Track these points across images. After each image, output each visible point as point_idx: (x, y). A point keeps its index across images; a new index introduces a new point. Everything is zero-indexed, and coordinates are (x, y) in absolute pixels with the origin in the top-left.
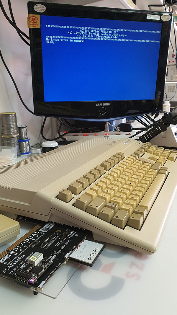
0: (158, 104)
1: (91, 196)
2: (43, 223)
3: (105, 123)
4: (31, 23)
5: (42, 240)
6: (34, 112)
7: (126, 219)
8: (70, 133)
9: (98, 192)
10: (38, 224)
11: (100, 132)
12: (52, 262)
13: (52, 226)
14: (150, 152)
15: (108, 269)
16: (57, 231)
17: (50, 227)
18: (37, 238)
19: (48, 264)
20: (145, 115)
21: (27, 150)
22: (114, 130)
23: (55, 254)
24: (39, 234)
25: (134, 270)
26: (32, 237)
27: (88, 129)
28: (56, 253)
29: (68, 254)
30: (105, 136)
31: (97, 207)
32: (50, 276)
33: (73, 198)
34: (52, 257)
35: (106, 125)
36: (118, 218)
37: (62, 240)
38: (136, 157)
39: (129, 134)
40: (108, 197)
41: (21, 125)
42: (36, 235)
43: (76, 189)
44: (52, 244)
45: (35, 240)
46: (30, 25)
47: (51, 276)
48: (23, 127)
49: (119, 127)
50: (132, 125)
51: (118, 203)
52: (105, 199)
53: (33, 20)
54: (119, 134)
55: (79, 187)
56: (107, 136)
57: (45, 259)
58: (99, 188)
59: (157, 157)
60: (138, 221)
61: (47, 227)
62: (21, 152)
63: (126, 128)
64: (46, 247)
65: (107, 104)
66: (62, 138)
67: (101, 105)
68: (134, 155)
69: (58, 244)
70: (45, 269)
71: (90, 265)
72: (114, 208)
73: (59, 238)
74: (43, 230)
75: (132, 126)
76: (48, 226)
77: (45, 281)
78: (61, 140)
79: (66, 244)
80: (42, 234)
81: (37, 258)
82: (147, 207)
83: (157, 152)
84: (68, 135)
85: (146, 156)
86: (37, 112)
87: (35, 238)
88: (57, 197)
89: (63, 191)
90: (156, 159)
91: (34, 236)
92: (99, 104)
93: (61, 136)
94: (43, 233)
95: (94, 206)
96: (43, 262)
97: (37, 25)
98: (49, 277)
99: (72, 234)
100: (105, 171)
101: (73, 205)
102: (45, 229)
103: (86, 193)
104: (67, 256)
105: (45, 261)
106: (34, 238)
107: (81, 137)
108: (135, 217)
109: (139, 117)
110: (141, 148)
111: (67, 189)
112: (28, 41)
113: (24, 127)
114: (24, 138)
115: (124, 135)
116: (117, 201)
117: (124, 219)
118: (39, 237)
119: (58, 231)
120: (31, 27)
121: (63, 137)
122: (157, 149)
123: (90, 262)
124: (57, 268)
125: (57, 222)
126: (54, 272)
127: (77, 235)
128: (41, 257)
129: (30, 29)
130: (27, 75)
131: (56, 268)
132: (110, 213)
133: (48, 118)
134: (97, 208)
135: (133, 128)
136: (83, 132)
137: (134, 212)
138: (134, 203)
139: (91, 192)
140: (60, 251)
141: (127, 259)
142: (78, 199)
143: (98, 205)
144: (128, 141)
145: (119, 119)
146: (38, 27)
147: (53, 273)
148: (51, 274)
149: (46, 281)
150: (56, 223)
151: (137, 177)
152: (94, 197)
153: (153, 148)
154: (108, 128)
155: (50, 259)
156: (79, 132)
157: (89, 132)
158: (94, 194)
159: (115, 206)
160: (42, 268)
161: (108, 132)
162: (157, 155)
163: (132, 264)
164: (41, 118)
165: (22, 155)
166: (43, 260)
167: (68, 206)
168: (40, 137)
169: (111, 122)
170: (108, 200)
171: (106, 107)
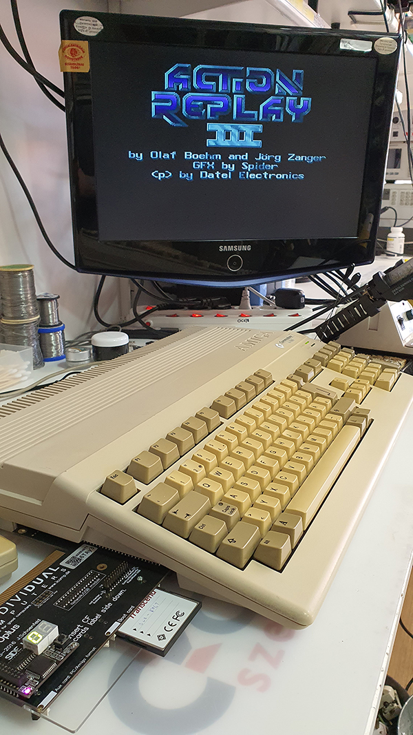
0: (365, 245)
1: (179, 487)
2: (69, 546)
3: (243, 288)
4: (68, 61)
5: (61, 588)
6: (74, 265)
7: (252, 545)
8: (159, 309)
9: (196, 478)
10: (63, 549)
11: (229, 308)
12: (75, 645)
13: (90, 554)
14: (335, 368)
15: (203, 659)
16: (98, 568)
17: (83, 555)
18: (54, 582)
19: (67, 651)
20: (334, 272)
21: (58, 352)
22: (262, 304)
23: (86, 625)
24: (58, 574)
25: (260, 666)
26: (42, 581)
27: (202, 302)
28: (89, 622)
29: (116, 624)
30: (241, 318)
31: (188, 515)
32: (69, 680)
33: (139, 491)
34: (79, 632)
35: (244, 291)
36: (232, 544)
37: (107, 590)
38: (298, 382)
39: (297, 315)
40: (217, 490)
41: (47, 294)
42: (52, 576)
43: (145, 469)
44: (83, 599)
45: (47, 588)
46: (66, 64)
47: (71, 678)
48: (51, 300)
49: (275, 298)
50: (304, 294)
51: (239, 504)
52: (210, 494)
53: (73, 52)
54: (272, 315)
55: (152, 464)
56: (245, 318)
57: (60, 638)
58: (200, 466)
59: (349, 380)
60: (278, 551)
61: (78, 557)
62: (43, 356)
63: (291, 300)
64: (70, 606)
65: (244, 248)
66: (142, 323)
67: (231, 248)
68: (295, 378)
69: (97, 598)
70: (58, 662)
71: (162, 653)
72: (226, 519)
73: (99, 584)
74: (68, 562)
75: (304, 296)
76: (81, 552)
77: (55, 691)
78: (138, 326)
79: (115, 599)
80: (64, 573)
81: (42, 637)
82: (302, 515)
83: (352, 369)
84: (155, 316)
85: (324, 379)
86: (81, 265)
87: (48, 582)
88: (100, 491)
89: (116, 476)
90: (346, 386)
91: (47, 577)
92: (225, 247)
93: (139, 318)
94: (68, 569)
95: (180, 515)
96: (57, 645)
97: (83, 65)
98: (67, 682)
99: (132, 575)
100: (222, 419)
101: (136, 510)
102: (74, 560)
103: (167, 481)
104: (111, 630)
105: (60, 643)
106: (46, 581)
107: (184, 320)
108: (272, 541)
109: (321, 275)
110: (315, 357)
111: (126, 471)
112: (62, 101)
113: (53, 299)
114: (51, 324)
115: (285, 317)
116: (236, 499)
117: (246, 546)
118: (56, 579)
119: (102, 565)
120: (69, 69)
121: (143, 320)
122: (351, 360)
123: (162, 645)
124: (88, 659)
125: (100, 545)
126: (79, 668)
127: (140, 579)
128: (54, 632)
129: (65, 74)
130: (60, 176)
131: (84, 661)
132: (216, 530)
133: (110, 279)
134: (189, 519)
135: (306, 299)
136: (191, 308)
137: (272, 528)
138: (277, 506)
139: (178, 478)
140: (98, 616)
141: (249, 636)
142: (146, 497)
143: (190, 512)
144: (288, 338)
145: (275, 281)
146: (86, 69)
147: (77, 671)
148: (70, 675)
149: (58, 692)
150: (98, 546)
151: (293, 435)
152: (185, 490)
153: (344, 358)
154: (249, 300)
155: (75, 636)
156: (181, 308)
157: (205, 308)
158: (187, 483)
159: (232, 512)
160: (51, 662)
161: (247, 308)
162: (351, 374)
163: (258, 650)
164: (91, 279)
165: (46, 363)
166: (57, 642)
167: (124, 513)
168: (91, 318)
169: (256, 287)
170: (217, 497)
171: (242, 253)
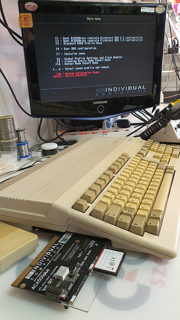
0: (154, 98)
1: (106, 204)
2: (60, 234)
3: (103, 120)
4: (23, 23)
5: (63, 252)
6: (31, 114)
7: (144, 226)
8: (67, 132)
9: (112, 199)
10: (56, 235)
11: (97, 129)
12: (78, 275)
13: (70, 236)
14: (153, 150)
15: (132, 277)
16: (76, 242)
17: (68, 237)
18: (58, 250)
19: (75, 278)
20: (142, 110)
21: (26, 154)
22: (111, 127)
23: (79, 267)
24: (59, 246)
25: (157, 277)
26: (53, 250)
27: (86, 127)
28: (80, 265)
29: (92, 265)
30: (104, 134)
31: (114, 215)
32: (79, 290)
33: (89, 207)
34: (77, 270)
35: (103, 122)
36: (136, 226)
37: (83, 251)
38: (141, 157)
39: (128, 130)
40: (122, 203)
41: (19, 128)
42: (56, 247)
43: (90, 197)
44: (74, 256)
45: (56, 253)
46: (22, 24)
47: (80, 289)
48: (21, 131)
49: (116, 124)
50: (130, 121)
51: (133, 209)
52: (120, 206)
53: (25, 19)
54: (117, 131)
55: (92, 195)
56: (105, 133)
58: (112, 194)
59: (161, 155)
60: (156, 227)
61: (66, 238)
62: (21, 156)
63: (124, 124)
64: (69, 259)
65: (105, 102)
66: (60, 138)
67: (99, 102)
68: (139, 155)
69: (80, 255)
70: (73, 283)
71: (115, 274)
72: (130, 215)
73: (79, 249)
74: (62, 241)
75: (130, 122)
76: (66, 236)
77: (75, 295)
78: (59, 140)
79: (88, 254)
80: (62, 246)
81: (64, 272)
82: (161, 211)
83: (161, 150)
84: (65, 135)
85: (150, 155)
86: (34, 114)
87: (55, 250)
88: (72, 208)
89: (79, 201)
90: (161, 158)
91: (54, 248)
92: (96, 102)
93: (59, 137)
94: (63, 244)
95: (111, 215)
96: (70, 276)
97: (30, 24)
98: (79, 291)
99: (92, 243)
100: (114, 175)
101: (90, 215)
102: (64, 240)
103: (100, 201)
104: (91, 267)
106: (54, 250)
107: (78, 136)
108: (152, 223)
109: (137, 112)
110: (144, 146)
111: (81, 198)
112: (21, 41)
113: (22, 130)
114: (22, 142)
115: (123, 132)
116: (131, 207)
117: (142, 226)
118: (59, 249)
119: (77, 241)
120: (24, 26)
121: (61, 137)
122: (159, 146)
123: (114, 271)
124: (85, 281)
125: (74, 232)
126: (82, 285)
127: (97, 245)
128: (67, 271)
129: (22, 29)
130: (20, 76)
131: (83, 281)
132: (127, 220)
133: (44, 120)
134: (115, 217)
135: (131, 124)
136: (81, 131)
137: (149, 217)
138: (149, 208)
139: (105, 200)
140: (83, 262)
141: (148, 266)
142: (94, 208)
143: (114, 213)
144: (130, 139)
145: (116, 117)
146: (31, 25)
147: (82, 286)
148: (79, 288)
149: (76, 295)
150: (73, 232)
151: (146, 179)
152: (109, 205)
153: (156, 146)
154: (106, 125)
156: (76, 131)
157: (87, 130)
158: (109, 202)
159: (132, 213)
160: (70, 283)
161: (106, 129)
162: (160, 152)
163: (155, 270)
164: (37, 120)
165: (22, 159)
166: (70, 274)
167: (85, 216)
168: (37, 138)
169: (109, 119)
170: (123, 207)
171: (104, 104)
